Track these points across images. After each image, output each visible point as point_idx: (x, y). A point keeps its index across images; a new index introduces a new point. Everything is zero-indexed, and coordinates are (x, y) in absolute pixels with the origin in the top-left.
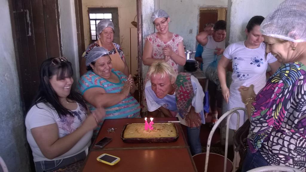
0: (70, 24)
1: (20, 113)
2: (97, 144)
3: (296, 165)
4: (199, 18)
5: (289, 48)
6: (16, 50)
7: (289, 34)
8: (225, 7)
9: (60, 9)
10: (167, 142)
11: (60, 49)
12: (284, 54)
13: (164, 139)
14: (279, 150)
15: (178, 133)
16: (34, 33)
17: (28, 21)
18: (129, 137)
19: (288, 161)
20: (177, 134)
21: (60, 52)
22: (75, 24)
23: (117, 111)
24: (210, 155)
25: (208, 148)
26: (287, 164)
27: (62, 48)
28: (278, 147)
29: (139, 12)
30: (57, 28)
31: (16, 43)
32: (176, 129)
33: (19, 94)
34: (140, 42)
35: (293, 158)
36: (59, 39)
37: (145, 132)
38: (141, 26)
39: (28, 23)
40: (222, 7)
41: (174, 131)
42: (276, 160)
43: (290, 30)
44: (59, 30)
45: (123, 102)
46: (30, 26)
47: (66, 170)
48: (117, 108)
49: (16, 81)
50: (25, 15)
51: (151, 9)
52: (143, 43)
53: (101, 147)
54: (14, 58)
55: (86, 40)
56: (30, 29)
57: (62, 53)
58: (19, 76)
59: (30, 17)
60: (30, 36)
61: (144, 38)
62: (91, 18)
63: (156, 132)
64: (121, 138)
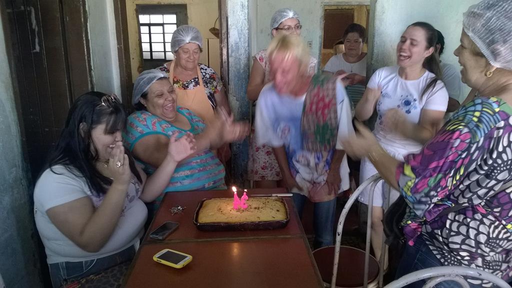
1: (22, 181)
2: (153, 234)
3: (487, 268)
4: (323, 22)
6: (14, 76)
8: (366, 4)
9: (89, 7)
10: (270, 229)
11: (88, 75)
13: (265, 224)
14: (460, 242)
15: (288, 213)
16: (45, 47)
17: (34, 27)
18: (207, 222)
19: (474, 260)
20: (287, 216)
21: (89, 79)
22: (115, 31)
23: (187, 176)
24: (341, 248)
25: (339, 239)
26: (473, 266)
27: (93, 73)
28: (458, 239)
29: (223, 12)
30: (84, 39)
31: (13, 63)
32: (285, 208)
33: (20, 150)
34: (225, 62)
35: (483, 257)
36: (86, 58)
37: (234, 212)
38: (226, 35)
39: (33, 31)
40: (361, 4)
41: (282, 209)
42: (456, 260)
44: (86, 42)
45: (197, 162)
46: (37, 34)
47: (102, 276)
48: (188, 172)
49: (15, 127)
50: (27, 17)
51: (243, 6)
52: (230, 64)
53: (161, 238)
54: (11, 90)
55: (133, 59)
56: (37, 40)
57: (91, 81)
58: (19, 119)
59: (36, 19)
60: (37, 52)
61: (231, 56)
62: (141, 22)
63: (252, 212)
64: (194, 223)
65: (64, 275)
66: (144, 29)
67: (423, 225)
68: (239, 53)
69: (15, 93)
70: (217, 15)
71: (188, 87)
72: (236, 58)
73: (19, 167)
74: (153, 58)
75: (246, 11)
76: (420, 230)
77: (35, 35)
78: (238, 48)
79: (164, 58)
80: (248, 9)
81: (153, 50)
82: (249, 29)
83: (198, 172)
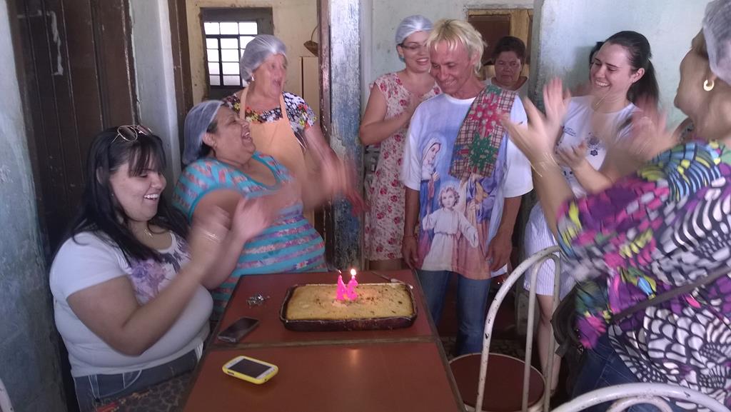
0: (156, 46)
1: (37, 259)
2: (221, 335)
3: (704, 386)
6: (27, 109)
8: (527, 7)
9: (133, 11)
10: (388, 329)
11: (132, 107)
13: (382, 321)
14: (663, 349)
15: (415, 307)
16: (71, 68)
17: (55, 39)
18: (300, 318)
19: (685, 375)
20: (413, 310)
21: (133, 113)
22: (170, 46)
23: (271, 253)
24: (490, 356)
25: (487, 343)
26: (684, 383)
27: (139, 106)
28: (661, 344)
29: (323, 19)
30: (127, 56)
31: (25, 91)
32: (411, 298)
33: (34, 215)
34: (326, 90)
35: (698, 370)
36: (129, 83)
37: (338, 304)
38: (327, 52)
39: (54, 45)
40: (521, 7)
41: (406, 302)
42: (658, 374)
44: (129, 60)
45: (285, 232)
46: (61, 50)
47: (149, 395)
48: (273, 248)
49: (27, 183)
50: (46, 25)
51: (352, 10)
52: (333, 93)
53: (234, 340)
54: (22, 129)
55: (195, 85)
56: (59, 58)
57: (137, 117)
58: (34, 171)
59: (59, 29)
60: (60, 76)
61: (335, 82)
62: (207, 33)
63: (363, 304)
64: (282, 320)
65: (96, 394)
66: (212, 43)
68: (347, 77)
69: (28, 134)
70: (315, 23)
71: (266, 120)
72: (342, 84)
73: (33, 238)
74: (225, 84)
75: (357, 18)
77: (57, 52)
78: (344, 71)
79: (239, 84)
80: (359, 14)
81: (224, 73)
82: (360, 44)
83: (286, 247)
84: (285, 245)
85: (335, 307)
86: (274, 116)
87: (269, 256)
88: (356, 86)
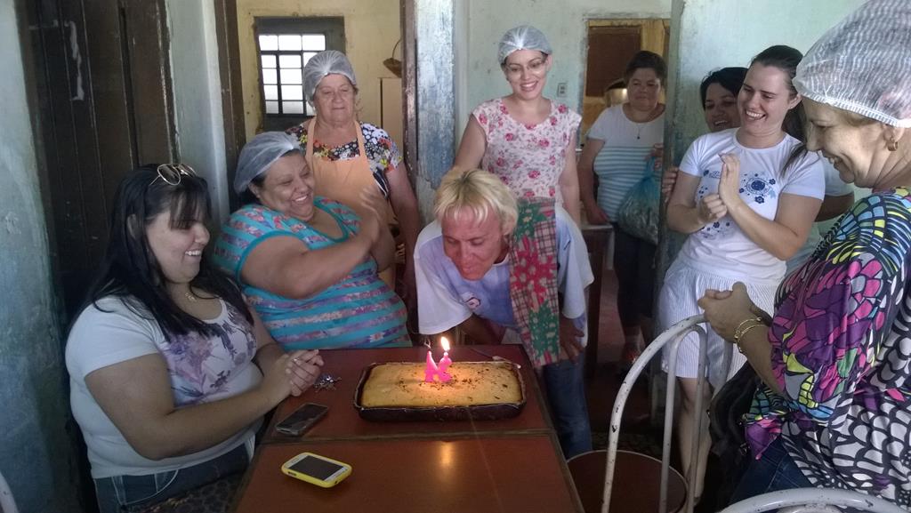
0: (200, 62)
1: (51, 330)
2: (281, 425)
4: (586, 49)
5: (877, 142)
6: (40, 142)
7: (879, 102)
8: (662, 17)
9: (171, 21)
10: (490, 420)
11: (169, 140)
12: (862, 160)
13: (482, 409)
14: (854, 456)
15: (523, 390)
16: (94, 91)
17: (74, 56)
18: (378, 404)
19: (881, 489)
20: (521, 394)
21: (171, 148)
22: (217, 64)
23: (336, 321)
24: (618, 455)
25: (614, 437)
27: (178, 138)
28: (851, 450)
29: (408, 31)
30: (163, 77)
31: (38, 120)
32: (518, 380)
33: (48, 274)
34: (411, 120)
35: (898, 483)
36: (166, 111)
37: (426, 387)
38: (413, 71)
39: (73, 63)
40: (654, 17)
41: (513, 385)
43: (885, 88)
44: (166, 82)
46: (81, 68)
47: (189, 501)
48: (338, 314)
49: (39, 235)
50: (64, 38)
51: (444, 20)
52: (420, 124)
53: (295, 433)
54: (33, 167)
55: (248, 113)
56: (79, 80)
57: (175, 152)
58: (47, 220)
59: (79, 43)
60: (80, 101)
61: (423, 109)
62: (262, 49)
63: (458, 387)
64: (355, 407)
65: (122, 500)
66: (268, 61)
67: (783, 423)
68: (437, 103)
69: (40, 173)
70: (397, 35)
71: (338, 157)
72: (431, 112)
73: (46, 304)
74: (284, 112)
75: (450, 29)
76: (778, 431)
77: (77, 70)
78: (434, 95)
79: (302, 112)
80: (453, 25)
81: (283, 98)
82: (454, 62)
83: (356, 315)
84: (354, 312)
85: (423, 391)
86: (349, 151)
87: (334, 325)
88: (449, 115)
